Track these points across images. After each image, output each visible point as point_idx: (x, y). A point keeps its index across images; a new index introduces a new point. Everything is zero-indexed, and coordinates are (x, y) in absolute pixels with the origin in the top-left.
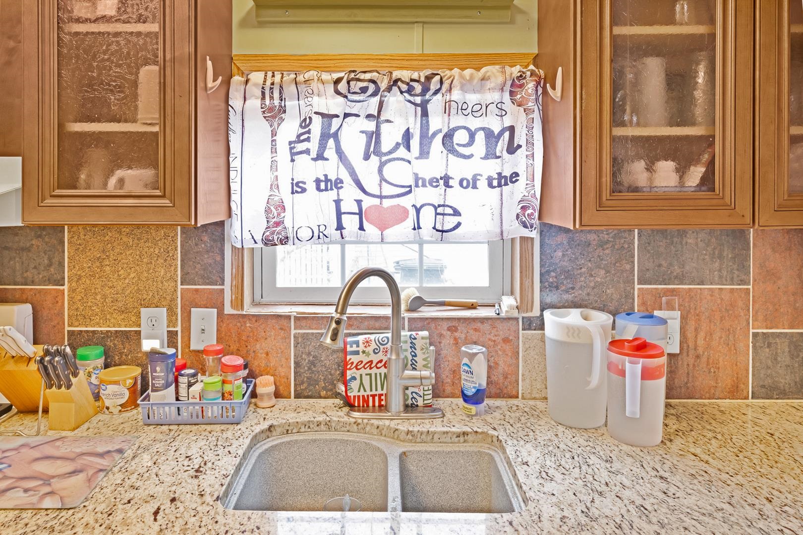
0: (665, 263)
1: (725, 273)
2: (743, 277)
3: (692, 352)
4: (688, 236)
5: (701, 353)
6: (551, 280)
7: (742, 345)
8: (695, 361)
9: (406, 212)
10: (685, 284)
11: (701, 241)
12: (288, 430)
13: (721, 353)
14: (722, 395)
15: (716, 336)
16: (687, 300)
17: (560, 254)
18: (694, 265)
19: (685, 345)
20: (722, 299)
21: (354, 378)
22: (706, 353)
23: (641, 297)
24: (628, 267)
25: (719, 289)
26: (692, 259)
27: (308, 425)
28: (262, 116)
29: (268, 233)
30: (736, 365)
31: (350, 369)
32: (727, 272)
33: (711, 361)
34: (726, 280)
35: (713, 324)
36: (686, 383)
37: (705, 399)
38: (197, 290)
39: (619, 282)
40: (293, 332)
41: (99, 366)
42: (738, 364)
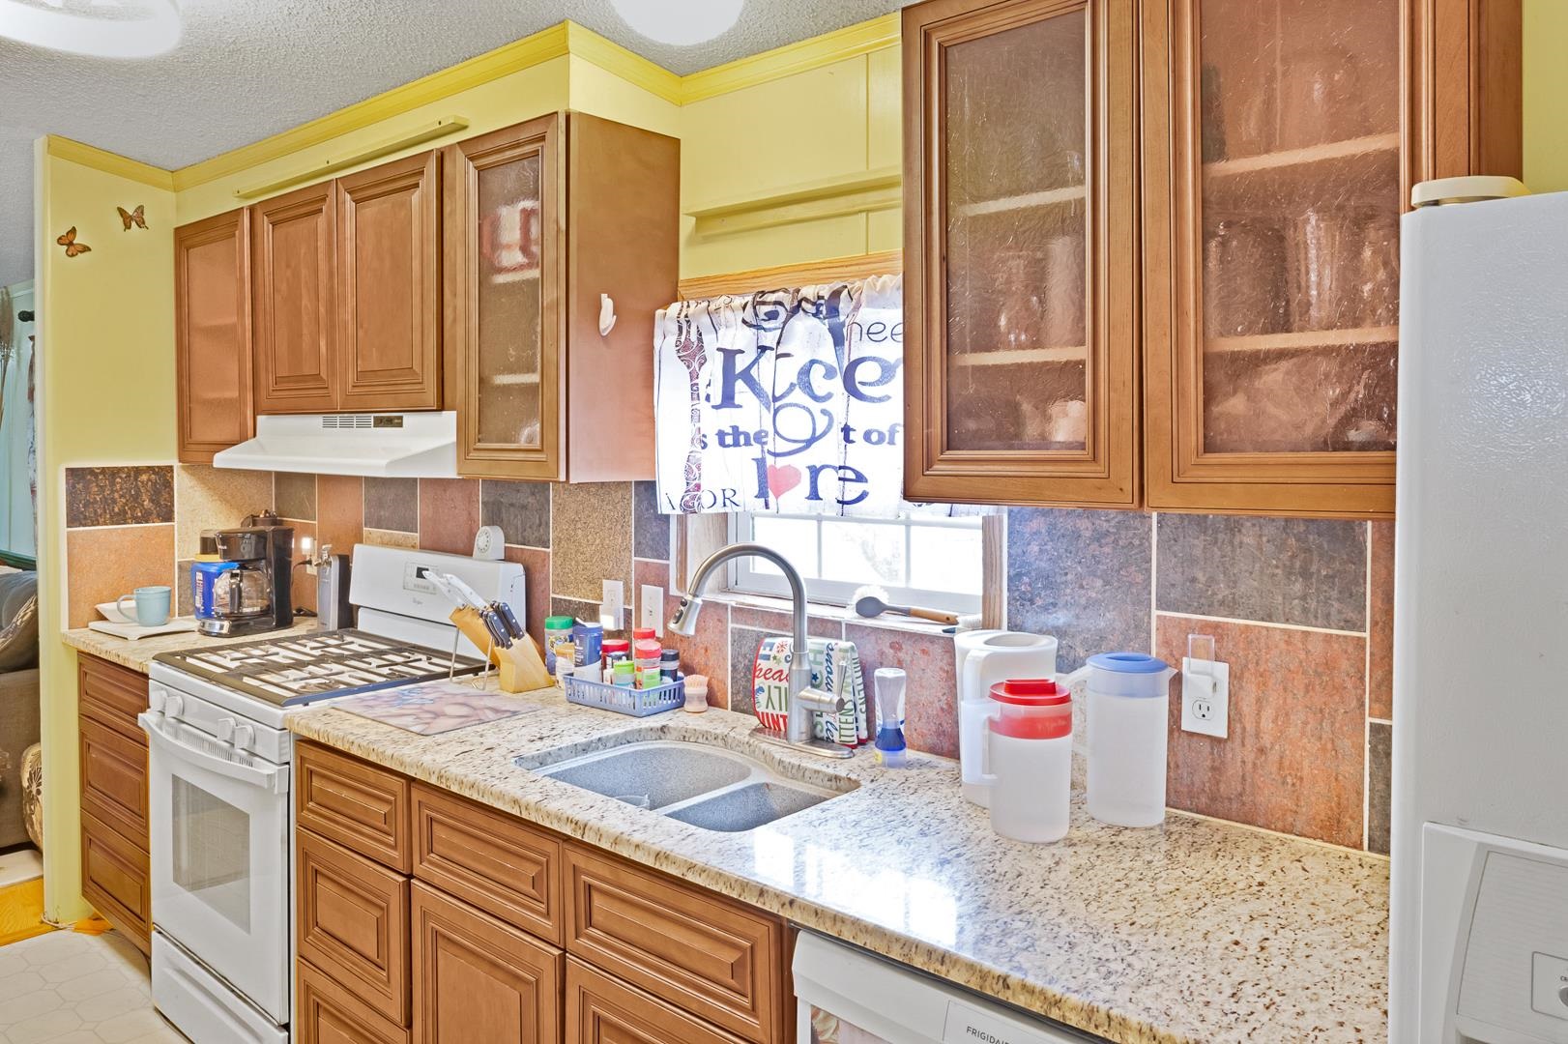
0: (1204, 575)
1: (1313, 605)
2: (1352, 615)
3: (1250, 741)
4: (1243, 530)
5: (1269, 746)
6: (1023, 588)
7: (1348, 743)
8: (1256, 758)
9: (797, 474)
10: (1239, 616)
11: (1268, 541)
12: (684, 737)
13: (1306, 750)
14: (1307, 830)
15: (1297, 718)
16: (1241, 645)
17: (1036, 549)
18: (1256, 584)
19: (1238, 725)
20: (1308, 652)
21: (761, 689)
22: (1277, 747)
23: (1162, 632)
24: (1140, 578)
25: (1303, 632)
26: (1251, 573)
27: (705, 735)
28: (676, 356)
29: (687, 498)
30: (1336, 779)
31: (758, 677)
32: (1318, 602)
33: (1286, 763)
34: (1316, 617)
35: (1291, 695)
36: (1241, 795)
37: (1275, 830)
38: (647, 563)
39: (1125, 602)
40: (731, 625)
41: (562, 637)
42: (1340, 778)
